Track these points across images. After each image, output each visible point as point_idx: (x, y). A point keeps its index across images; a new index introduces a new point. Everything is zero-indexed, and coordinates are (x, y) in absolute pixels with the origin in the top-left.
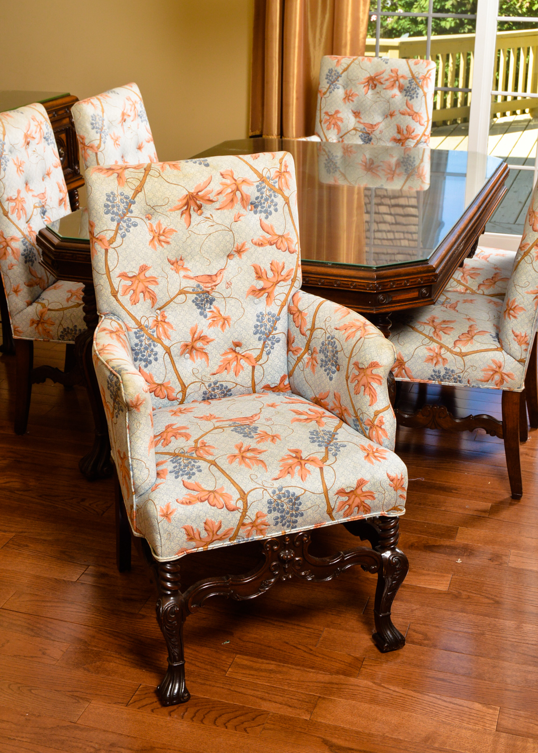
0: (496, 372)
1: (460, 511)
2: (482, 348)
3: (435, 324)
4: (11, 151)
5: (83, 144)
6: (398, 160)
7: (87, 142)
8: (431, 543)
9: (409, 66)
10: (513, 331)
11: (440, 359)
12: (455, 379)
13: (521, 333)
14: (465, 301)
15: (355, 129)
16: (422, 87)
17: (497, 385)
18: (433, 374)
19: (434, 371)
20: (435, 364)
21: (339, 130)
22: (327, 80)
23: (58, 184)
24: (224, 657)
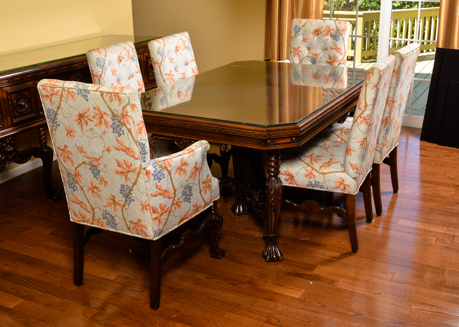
0: (341, 184)
1: (322, 257)
2: (334, 171)
3: (312, 157)
4: (109, 64)
5: (154, 62)
6: (330, 73)
7: (155, 60)
8: (300, 272)
9: (336, 24)
10: (349, 162)
11: (312, 176)
12: (320, 186)
13: (353, 163)
14: (334, 146)
15: (307, 56)
16: (342, 35)
17: (342, 190)
18: (309, 183)
19: (309, 182)
20: (310, 178)
21: (300, 57)
22: (294, 31)
23: (138, 81)
24: (170, 323)
